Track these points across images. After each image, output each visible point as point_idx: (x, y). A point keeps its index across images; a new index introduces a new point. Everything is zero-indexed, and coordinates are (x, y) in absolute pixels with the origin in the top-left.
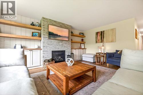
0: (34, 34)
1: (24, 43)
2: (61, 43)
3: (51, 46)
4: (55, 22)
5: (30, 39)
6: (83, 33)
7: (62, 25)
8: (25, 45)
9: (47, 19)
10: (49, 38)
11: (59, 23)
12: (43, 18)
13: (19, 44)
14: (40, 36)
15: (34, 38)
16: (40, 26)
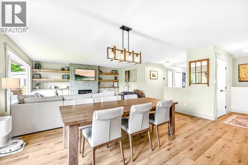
0: (64, 76)
1: (57, 84)
2: (87, 83)
3: (78, 86)
4: (81, 65)
5: (61, 81)
6: (115, 71)
7: (88, 67)
8: (57, 86)
9: (74, 64)
10: (76, 80)
11: (85, 65)
12: (71, 64)
13: (53, 85)
14: (69, 78)
15: (64, 80)
16: (68, 70)
